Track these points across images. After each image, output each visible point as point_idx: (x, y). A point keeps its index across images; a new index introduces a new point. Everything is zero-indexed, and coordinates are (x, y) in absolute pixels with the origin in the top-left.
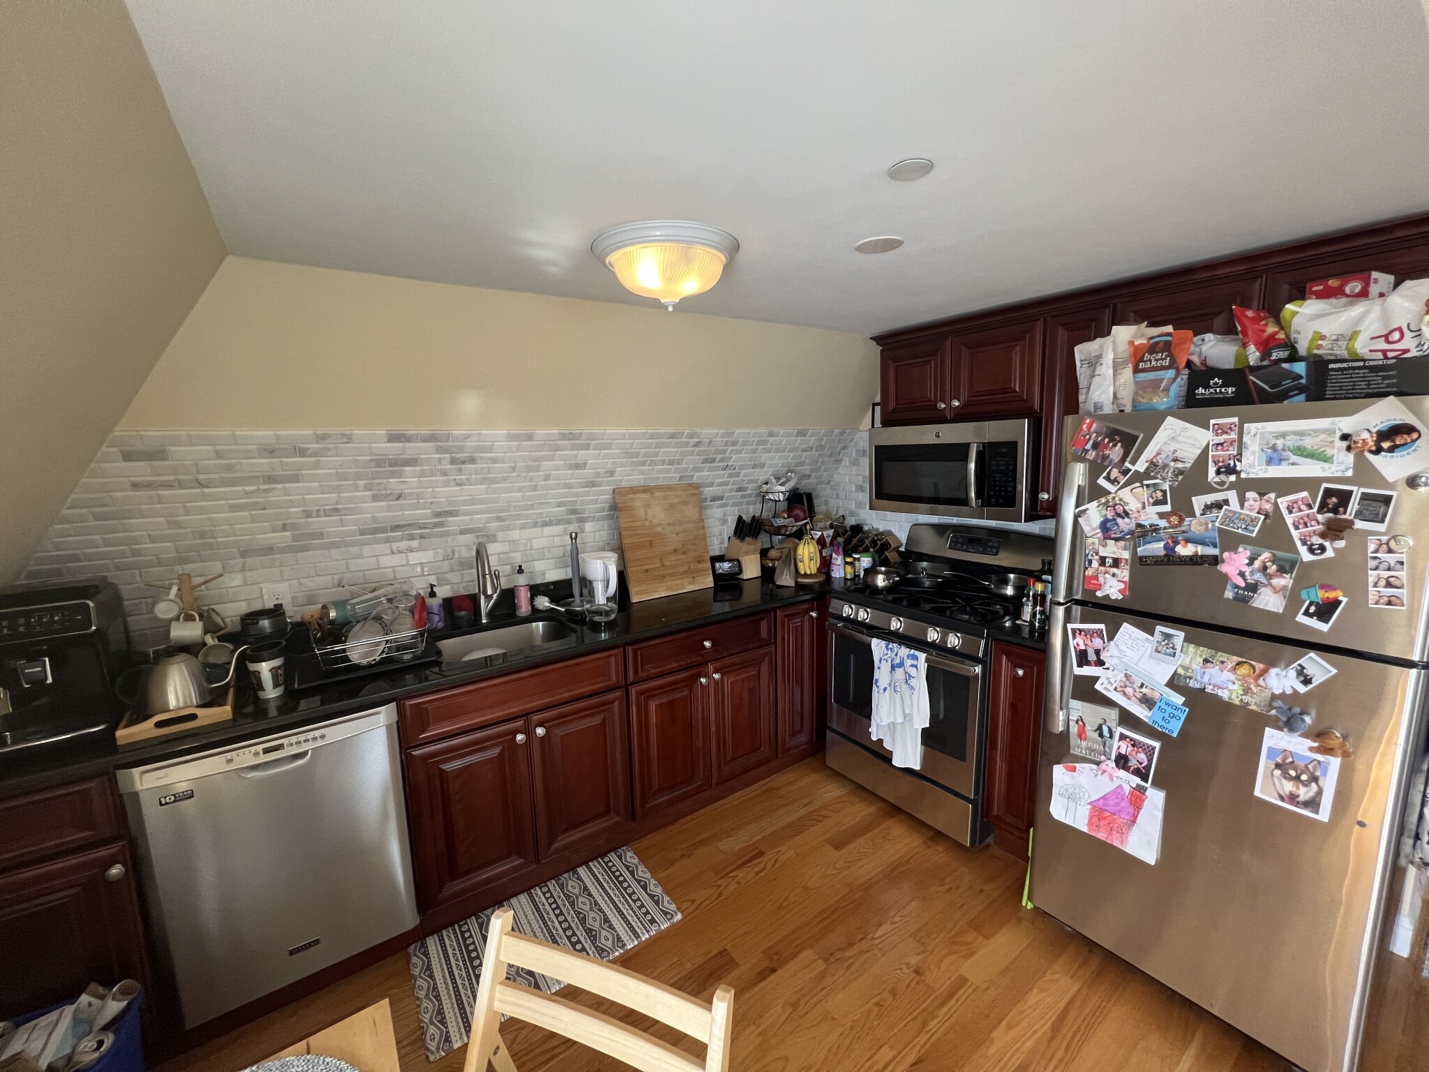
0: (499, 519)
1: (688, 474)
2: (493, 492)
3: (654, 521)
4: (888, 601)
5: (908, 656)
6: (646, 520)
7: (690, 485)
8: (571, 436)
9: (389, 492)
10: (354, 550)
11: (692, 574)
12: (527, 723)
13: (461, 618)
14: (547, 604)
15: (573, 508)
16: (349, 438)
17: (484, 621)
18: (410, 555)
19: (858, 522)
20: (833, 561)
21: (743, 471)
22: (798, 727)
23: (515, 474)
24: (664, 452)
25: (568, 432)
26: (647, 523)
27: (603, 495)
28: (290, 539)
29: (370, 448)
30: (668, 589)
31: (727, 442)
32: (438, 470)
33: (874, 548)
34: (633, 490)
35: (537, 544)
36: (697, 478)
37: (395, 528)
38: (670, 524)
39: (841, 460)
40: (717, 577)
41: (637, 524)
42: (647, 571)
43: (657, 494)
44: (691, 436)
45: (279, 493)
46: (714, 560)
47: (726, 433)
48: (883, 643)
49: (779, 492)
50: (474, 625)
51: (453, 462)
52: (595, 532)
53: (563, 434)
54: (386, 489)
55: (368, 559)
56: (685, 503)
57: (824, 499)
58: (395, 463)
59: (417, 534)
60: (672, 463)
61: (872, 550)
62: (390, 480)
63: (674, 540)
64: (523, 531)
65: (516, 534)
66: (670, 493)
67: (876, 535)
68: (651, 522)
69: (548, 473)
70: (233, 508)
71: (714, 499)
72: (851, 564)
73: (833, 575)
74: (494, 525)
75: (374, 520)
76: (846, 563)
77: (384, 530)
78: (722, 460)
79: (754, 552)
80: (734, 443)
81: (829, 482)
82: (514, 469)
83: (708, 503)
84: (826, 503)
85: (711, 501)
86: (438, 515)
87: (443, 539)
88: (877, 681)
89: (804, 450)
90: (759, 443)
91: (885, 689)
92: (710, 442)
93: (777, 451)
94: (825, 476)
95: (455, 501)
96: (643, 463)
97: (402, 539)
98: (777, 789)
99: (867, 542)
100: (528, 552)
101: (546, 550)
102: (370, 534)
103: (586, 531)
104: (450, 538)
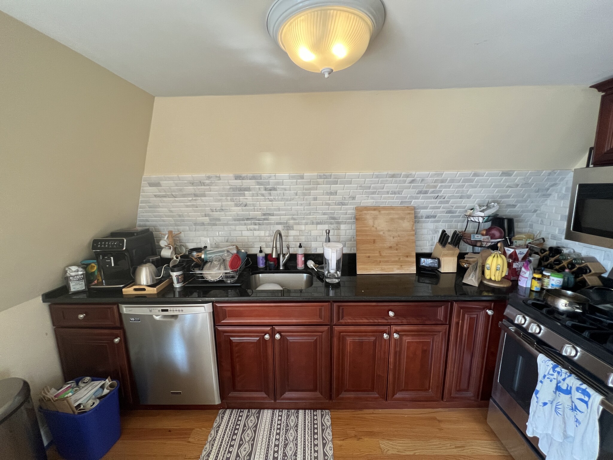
0: (294, 219)
1: (407, 200)
2: (288, 205)
3: (379, 228)
4: (565, 326)
5: (578, 389)
6: (373, 227)
7: (408, 207)
8: (325, 177)
9: (241, 203)
10: (233, 227)
11: (401, 263)
12: (273, 330)
13: (271, 264)
14: (312, 265)
15: (332, 216)
16: (219, 178)
17: (281, 268)
18: (255, 232)
19: (559, 245)
20: (522, 273)
21: (452, 200)
22: (464, 385)
23: (297, 197)
24: (387, 186)
25: (322, 174)
26: (373, 229)
27: (350, 209)
28: (208, 220)
29: (228, 182)
30: (382, 270)
31: (436, 180)
32: (259, 193)
33: (570, 269)
34: (367, 208)
35: (314, 233)
36: (414, 203)
37: (248, 219)
38: (389, 231)
39: (550, 195)
40: (419, 268)
41: (367, 229)
42: (369, 257)
43: (383, 212)
44: (407, 176)
45: (200, 201)
46: (419, 256)
47: (435, 174)
48: (551, 363)
49: (479, 216)
50: (276, 269)
51: (266, 189)
52: (346, 230)
53: (320, 175)
54: (240, 202)
55: (238, 232)
56: (403, 219)
57: (529, 223)
58: (240, 189)
59: (257, 222)
60: (395, 193)
61: (567, 270)
62: (240, 198)
63: (391, 241)
64: (306, 225)
65: (303, 227)
66: (392, 211)
67: (575, 259)
68: (376, 228)
69: (315, 197)
70: (187, 206)
71: (428, 217)
72: (539, 279)
73: (519, 284)
74: (292, 222)
75: (238, 215)
76: (534, 278)
77: (243, 220)
78: (433, 192)
79: (452, 255)
80: (443, 181)
81: (535, 211)
82: (296, 194)
83: (424, 219)
84: (531, 226)
85: (426, 218)
86: (264, 215)
87: (269, 226)
88: (537, 392)
89: (509, 187)
90: (465, 181)
91: (545, 404)
92: (422, 180)
93: (482, 186)
94: (531, 207)
95: (270, 209)
96: (374, 193)
97: (251, 224)
98: (440, 421)
99: (565, 263)
100: (308, 237)
101: (318, 237)
102: (238, 221)
103: (341, 229)
104: (272, 226)
